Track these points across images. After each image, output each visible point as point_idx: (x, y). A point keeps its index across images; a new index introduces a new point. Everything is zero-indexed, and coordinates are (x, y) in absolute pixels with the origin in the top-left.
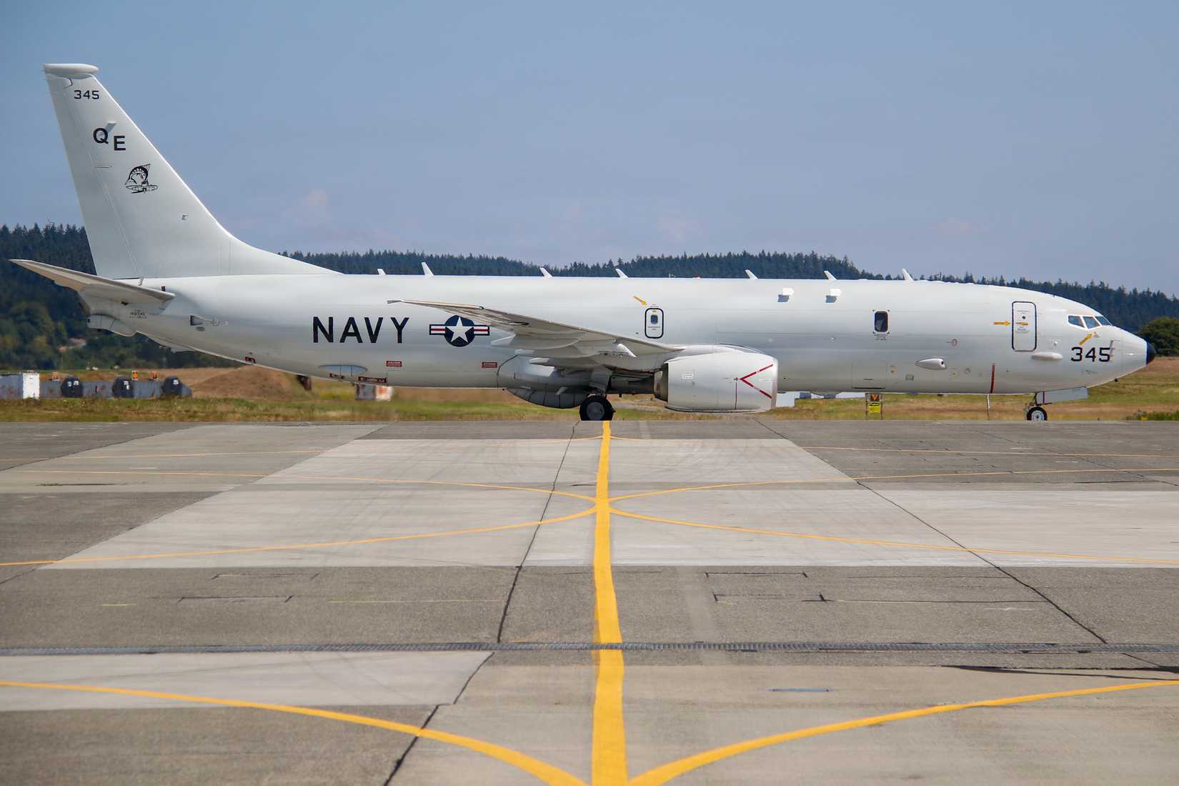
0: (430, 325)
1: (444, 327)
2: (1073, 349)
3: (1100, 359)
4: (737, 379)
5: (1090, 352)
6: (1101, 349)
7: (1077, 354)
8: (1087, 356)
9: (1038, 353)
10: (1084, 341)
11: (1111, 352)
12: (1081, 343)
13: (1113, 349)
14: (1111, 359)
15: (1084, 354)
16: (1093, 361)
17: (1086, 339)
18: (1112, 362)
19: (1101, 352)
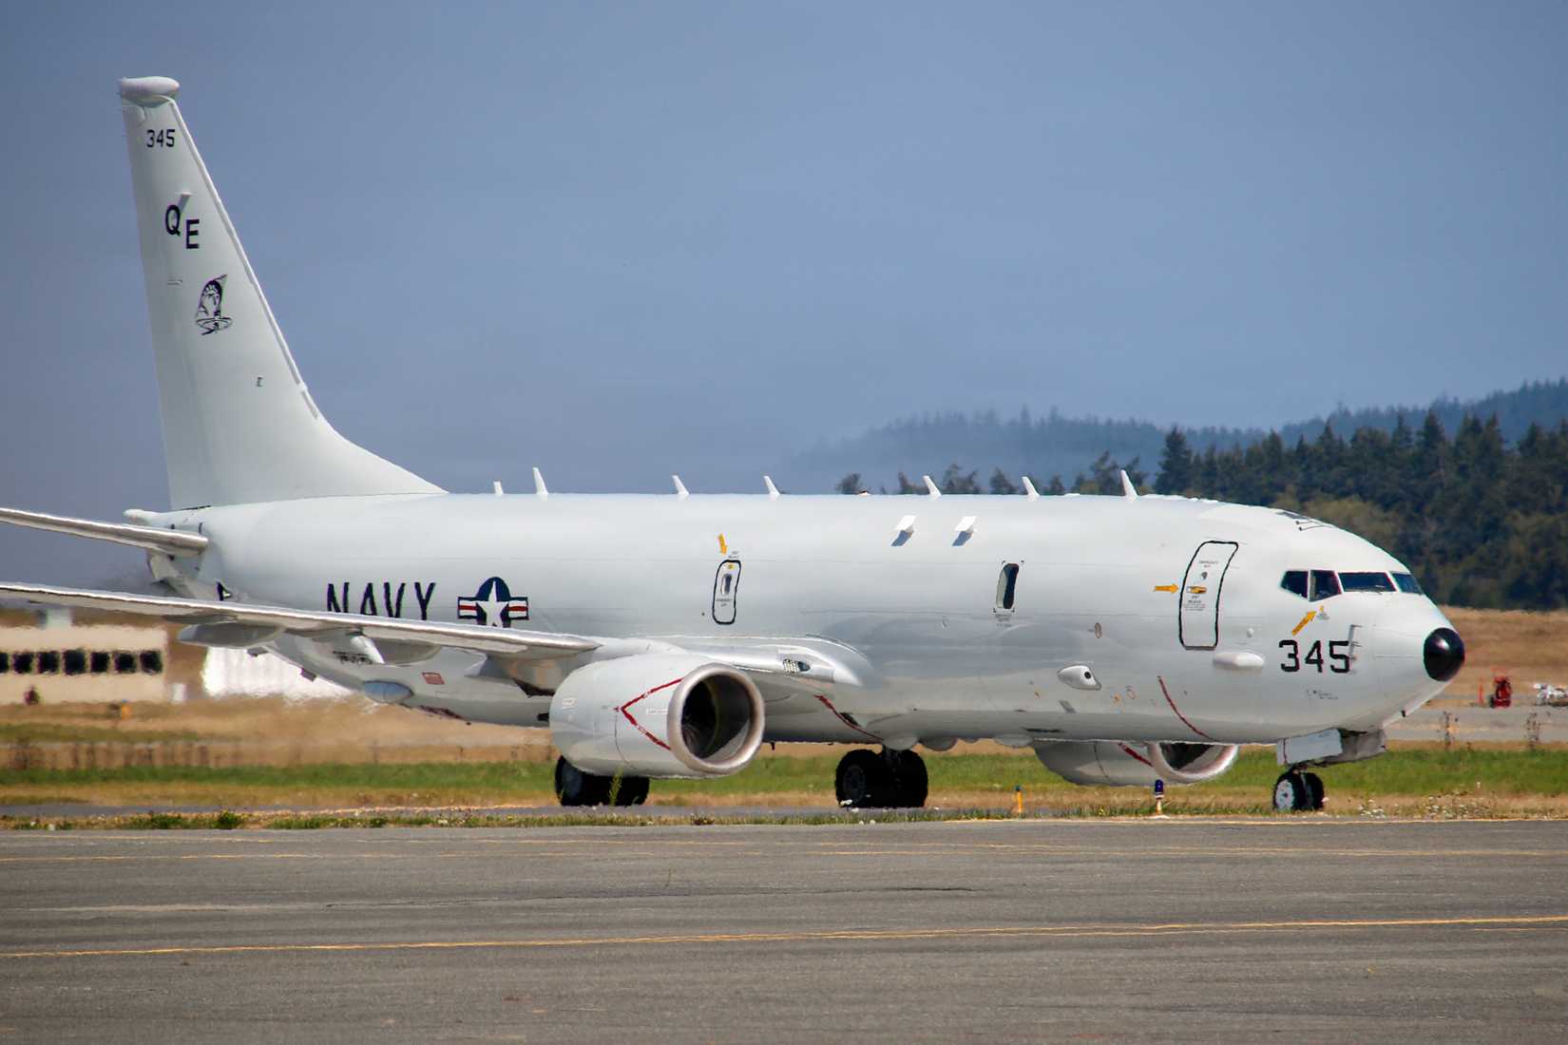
0: (460, 598)
1: (473, 604)
2: (1283, 643)
3: (1332, 667)
4: (617, 709)
5: (1310, 654)
6: (1332, 644)
7: (1290, 656)
8: (1308, 661)
9: (1221, 654)
10: (1301, 626)
11: (1351, 650)
12: (1296, 631)
13: (1353, 645)
14: (1353, 666)
15: (1302, 655)
16: (1320, 670)
17: (1304, 622)
18: (1355, 672)
19: (1331, 651)
